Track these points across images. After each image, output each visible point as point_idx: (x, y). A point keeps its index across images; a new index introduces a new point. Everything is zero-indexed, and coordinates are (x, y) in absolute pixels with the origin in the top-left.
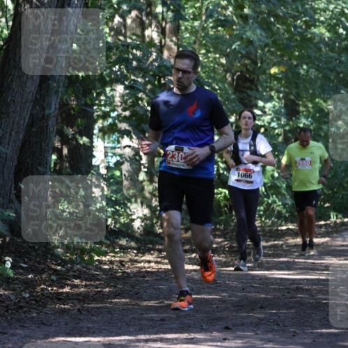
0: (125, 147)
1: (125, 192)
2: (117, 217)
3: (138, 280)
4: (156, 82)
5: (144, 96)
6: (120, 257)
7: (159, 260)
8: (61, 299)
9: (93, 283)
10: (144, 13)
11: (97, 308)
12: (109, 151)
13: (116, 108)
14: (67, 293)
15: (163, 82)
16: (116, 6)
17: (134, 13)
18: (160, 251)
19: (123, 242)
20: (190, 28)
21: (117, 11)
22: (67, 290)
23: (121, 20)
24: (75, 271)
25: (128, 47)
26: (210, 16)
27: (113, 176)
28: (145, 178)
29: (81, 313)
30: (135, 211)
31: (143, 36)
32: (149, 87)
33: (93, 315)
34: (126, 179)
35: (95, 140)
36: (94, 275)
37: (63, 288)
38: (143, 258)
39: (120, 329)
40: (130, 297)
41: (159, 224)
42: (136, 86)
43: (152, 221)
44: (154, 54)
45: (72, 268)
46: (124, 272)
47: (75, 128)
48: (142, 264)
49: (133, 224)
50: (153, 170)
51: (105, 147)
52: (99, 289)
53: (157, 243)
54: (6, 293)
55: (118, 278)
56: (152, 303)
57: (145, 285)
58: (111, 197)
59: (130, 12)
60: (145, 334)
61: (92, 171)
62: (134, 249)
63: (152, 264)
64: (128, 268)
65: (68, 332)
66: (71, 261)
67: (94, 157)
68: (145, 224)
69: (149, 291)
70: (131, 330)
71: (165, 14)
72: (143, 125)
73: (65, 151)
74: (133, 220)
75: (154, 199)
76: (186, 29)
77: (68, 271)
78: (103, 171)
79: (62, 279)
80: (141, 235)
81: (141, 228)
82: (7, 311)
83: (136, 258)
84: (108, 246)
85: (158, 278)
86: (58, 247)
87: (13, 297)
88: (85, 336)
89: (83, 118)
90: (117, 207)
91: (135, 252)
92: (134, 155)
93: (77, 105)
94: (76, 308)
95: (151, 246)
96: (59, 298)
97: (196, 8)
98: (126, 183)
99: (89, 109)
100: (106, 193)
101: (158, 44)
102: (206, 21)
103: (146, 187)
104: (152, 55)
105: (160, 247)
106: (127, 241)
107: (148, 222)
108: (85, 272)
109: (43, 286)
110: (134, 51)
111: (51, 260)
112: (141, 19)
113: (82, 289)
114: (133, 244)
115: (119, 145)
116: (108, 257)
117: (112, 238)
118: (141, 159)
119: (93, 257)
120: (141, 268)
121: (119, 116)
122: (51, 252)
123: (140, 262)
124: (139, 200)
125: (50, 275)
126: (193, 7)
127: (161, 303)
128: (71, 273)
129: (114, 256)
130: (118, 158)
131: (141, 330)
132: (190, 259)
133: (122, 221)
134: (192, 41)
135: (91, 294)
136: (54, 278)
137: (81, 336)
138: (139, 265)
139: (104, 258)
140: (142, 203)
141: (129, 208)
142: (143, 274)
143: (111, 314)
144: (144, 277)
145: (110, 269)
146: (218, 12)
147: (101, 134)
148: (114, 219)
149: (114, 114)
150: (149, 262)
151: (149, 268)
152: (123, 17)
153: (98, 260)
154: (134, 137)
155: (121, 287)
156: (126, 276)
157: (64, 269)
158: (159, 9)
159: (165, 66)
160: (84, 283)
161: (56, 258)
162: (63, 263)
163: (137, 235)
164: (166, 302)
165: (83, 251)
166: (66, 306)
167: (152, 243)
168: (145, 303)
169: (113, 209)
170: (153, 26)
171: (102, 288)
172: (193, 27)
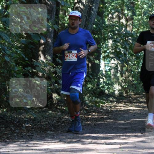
0: (112, 64)
1: (112, 80)
2: (109, 90)
3: (117, 114)
4: (124, 39)
5: (120, 44)
6: (110, 104)
7: (124, 106)
8: (88, 120)
9: (100, 114)
10: (120, 14)
11: (101, 123)
13: (109, 49)
14: (91, 118)
15: (127, 39)
16: (110, 11)
17: (116, 14)
18: (125, 102)
19: (111, 99)
20: (137, 19)
21: (110, 13)
22: (90, 116)
23: (111, 16)
24: (93, 110)
25: (114, 26)
26: (145, 14)
27: (107, 74)
28: (120, 75)
29: (95, 125)
30: (116, 87)
31: (120, 22)
32: (121, 41)
33: (100, 126)
34: (113, 75)
35: (101, 61)
36: (100, 111)
37: (89, 116)
38: (118, 105)
39: (110, 131)
40: (114, 120)
41: (124, 92)
42: (117, 40)
43: (122, 91)
44: (124, 29)
45: (92, 109)
46: (111, 110)
47: (94, 56)
48: (118, 107)
50: (122, 72)
51: (105, 64)
52: (102, 117)
53: (124, 99)
54: (68, 117)
55: (109, 112)
56: (122, 122)
57: (119, 115)
58: (107, 82)
60: (119, 133)
61: (100, 72)
62: (115, 101)
63: (122, 107)
64: (113, 109)
65: (91, 132)
66: (92, 106)
67: (101, 67)
69: (121, 117)
70: (114, 132)
71: (128, 14)
72: (119, 55)
73: (90, 65)
74: (115, 91)
75: (123, 83)
76: (136, 19)
77: (91, 109)
78: (104, 73)
79: (89, 113)
80: (118, 96)
81: (118, 94)
82: (68, 124)
83: (116, 105)
84: (105, 101)
85: (124, 113)
86: (87, 101)
87: (70, 119)
88: (97, 134)
89: (97, 53)
90: (109, 86)
91: (116, 103)
92: (116, 67)
94: (94, 123)
95: (121, 100)
96: (87, 119)
97: (140, 11)
98: (112, 77)
99: (99, 49)
100: (105, 81)
101: (125, 25)
102: (143, 16)
103: (120, 79)
104: (123, 29)
105: (125, 101)
106: (113, 99)
107: (120, 92)
108: (97, 110)
109: (81, 115)
110: (116, 27)
111: (85, 105)
112: (119, 16)
113: (96, 116)
114: (115, 100)
115: (110, 63)
116: (105, 105)
117: (107, 98)
118: (118, 68)
119: (100, 104)
120: (118, 109)
121: (110, 52)
122: (84, 103)
123: (117, 107)
124: (117, 83)
126: (139, 11)
127: (125, 122)
128: (92, 111)
129: (108, 104)
130: (110, 68)
132: (136, 105)
133: (111, 91)
134: (138, 24)
135: (99, 118)
136: (85, 112)
137: (95, 134)
138: (117, 108)
139: (104, 105)
140: (118, 85)
141: (113, 86)
142: (118, 111)
143: (107, 126)
144: (119, 112)
145: (106, 109)
146: (148, 13)
147: (103, 58)
148: (108, 90)
149: (108, 51)
150: (121, 106)
151: (121, 109)
152: (112, 15)
153: (102, 106)
154: (116, 60)
155: (110, 116)
156: (112, 112)
157: (89, 109)
158: (126, 12)
159: (128, 33)
160: (96, 114)
161: (86, 105)
162: (89, 107)
163: (116, 96)
164: (127, 122)
165: (96, 102)
166: (90, 123)
167: (122, 99)
168: (119, 122)
169: (107, 87)
170: (123, 18)
171: (103, 116)
172: (138, 19)
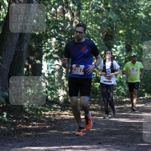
0: (56, 65)
1: (56, 84)
4: (70, 37)
5: (64, 43)
6: (54, 112)
7: (70, 114)
9: (41, 124)
10: (64, 7)
11: (43, 134)
12: (49, 66)
13: (52, 48)
15: (73, 37)
16: (52, 4)
17: (60, 7)
19: (55, 106)
21: (53, 6)
22: (30, 127)
23: (55, 10)
24: (34, 119)
25: (58, 21)
26: (93, 8)
27: (51, 78)
28: (65, 78)
29: (36, 137)
30: (60, 92)
31: (64, 16)
33: (41, 138)
35: (43, 62)
36: (42, 120)
37: (29, 126)
38: (63, 113)
39: (53, 144)
40: (58, 130)
42: (61, 38)
44: (69, 25)
46: (55, 119)
47: (34, 57)
49: (59, 98)
51: (47, 65)
53: (69, 107)
54: (4, 128)
55: (53, 122)
56: (67, 132)
57: (64, 125)
58: (50, 86)
59: (58, 6)
60: (64, 146)
61: (42, 75)
63: (67, 116)
64: (57, 117)
65: (31, 145)
66: (32, 114)
67: (43, 69)
68: (65, 98)
69: (66, 127)
70: (58, 144)
71: (74, 7)
73: (30, 67)
74: (59, 97)
76: (83, 13)
77: (31, 118)
78: (46, 75)
79: (28, 122)
80: (63, 103)
81: (63, 100)
82: (4, 136)
83: (60, 113)
84: (48, 108)
85: (70, 122)
86: (27, 108)
87: (7, 130)
88: (38, 147)
89: (38, 52)
90: (53, 91)
91: (60, 110)
92: (60, 69)
93: (35, 47)
94: (34, 134)
95: (67, 108)
96: (27, 130)
97: (87, 5)
98: (56, 80)
99: (41, 49)
100: (47, 85)
101: (71, 20)
102: (91, 10)
103: (65, 82)
104: (68, 25)
106: (57, 106)
107: (66, 97)
108: (38, 119)
109: (20, 125)
110: (60, 23)
111: (24, 114)
112: (63, 9)
114: (59, 107)
115: (53, 64)
116: (48, 113)
117: (50, 104)
118: (63, 70)
119: (41, 113)
120: (62, 117)
121: (53, 51)
122: (23, 110)
123: (62, 115)
124: (62, 88)
125: (23, 120)
127: (71, 132)
129: (51, 112)
130: (53, 70)
131: (62, 144)
133: (55, 97)
134: (85, 19)
135: (41, 129)
136: (25, 121)
137: (36, 146)
138: (62, 116)
139: (46, 113)
140: (63, 89)
141: (57, 91)
143: (50, 137)
144: (64, 121)
145: (49, 118)
146: (97, 6)
147: (45, 60)
148: (51, 96)
149: (51, 51)
150: (66, 115)
151: (66, 117)
152: (56, 8)
153: (44, 114)
154: (60, 60)
155: (54, 125)
156: (56, 121)
157: (29, 118)
158: (71, 5)
159: (74, 30)
160: (38, 124)
161: (26, 113)
162: (29, 115)
163: (61, 103)
164: (73, 132)
165: (37, 110)
166: (30, 134)
167: (67, 106)
168: (64, 132)
169: (50, 92)
170: (69, 12)
171: (45, 126)
172: (86, 13)
